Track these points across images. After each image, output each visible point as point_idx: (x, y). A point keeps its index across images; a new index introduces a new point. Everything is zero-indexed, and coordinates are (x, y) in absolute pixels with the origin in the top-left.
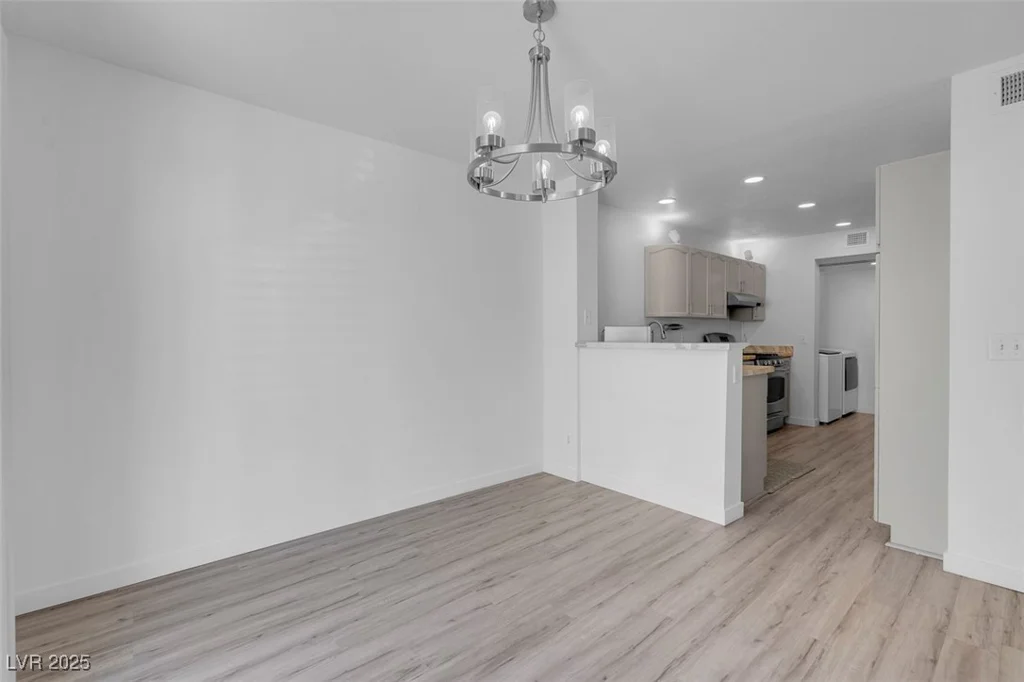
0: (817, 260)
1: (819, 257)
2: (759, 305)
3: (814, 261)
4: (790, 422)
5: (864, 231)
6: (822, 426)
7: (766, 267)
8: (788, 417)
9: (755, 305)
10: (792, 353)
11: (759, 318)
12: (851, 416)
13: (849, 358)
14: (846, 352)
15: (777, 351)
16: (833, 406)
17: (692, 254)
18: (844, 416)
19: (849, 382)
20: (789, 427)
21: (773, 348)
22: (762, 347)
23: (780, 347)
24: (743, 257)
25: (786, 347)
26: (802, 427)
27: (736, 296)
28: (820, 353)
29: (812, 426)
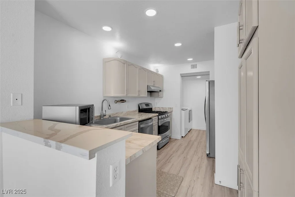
0: (181, 74)
2: (160, 91)
4: (172, 137)
5: (196, 64)
6: (183, 138)
7: (164, 76)
8: (171, 136)
9: (159, 91)
10: (173, 110)
11: (161, 96)
12: (191, 131)
13: (190, 111)
14: (189, 109)
15: (167, 109)
16: (186, 129)
17: (128, 65)
18: (189, 132)
19: (190, 119)
20: (172, 140)
21: (166, 108)
22: (162, 108)
23: (168, 108)
24: (155, 71)
25: (170, 108)
26: (176, 139)
27: (151, 87)
28: (182, 110)
29: (179, 139)
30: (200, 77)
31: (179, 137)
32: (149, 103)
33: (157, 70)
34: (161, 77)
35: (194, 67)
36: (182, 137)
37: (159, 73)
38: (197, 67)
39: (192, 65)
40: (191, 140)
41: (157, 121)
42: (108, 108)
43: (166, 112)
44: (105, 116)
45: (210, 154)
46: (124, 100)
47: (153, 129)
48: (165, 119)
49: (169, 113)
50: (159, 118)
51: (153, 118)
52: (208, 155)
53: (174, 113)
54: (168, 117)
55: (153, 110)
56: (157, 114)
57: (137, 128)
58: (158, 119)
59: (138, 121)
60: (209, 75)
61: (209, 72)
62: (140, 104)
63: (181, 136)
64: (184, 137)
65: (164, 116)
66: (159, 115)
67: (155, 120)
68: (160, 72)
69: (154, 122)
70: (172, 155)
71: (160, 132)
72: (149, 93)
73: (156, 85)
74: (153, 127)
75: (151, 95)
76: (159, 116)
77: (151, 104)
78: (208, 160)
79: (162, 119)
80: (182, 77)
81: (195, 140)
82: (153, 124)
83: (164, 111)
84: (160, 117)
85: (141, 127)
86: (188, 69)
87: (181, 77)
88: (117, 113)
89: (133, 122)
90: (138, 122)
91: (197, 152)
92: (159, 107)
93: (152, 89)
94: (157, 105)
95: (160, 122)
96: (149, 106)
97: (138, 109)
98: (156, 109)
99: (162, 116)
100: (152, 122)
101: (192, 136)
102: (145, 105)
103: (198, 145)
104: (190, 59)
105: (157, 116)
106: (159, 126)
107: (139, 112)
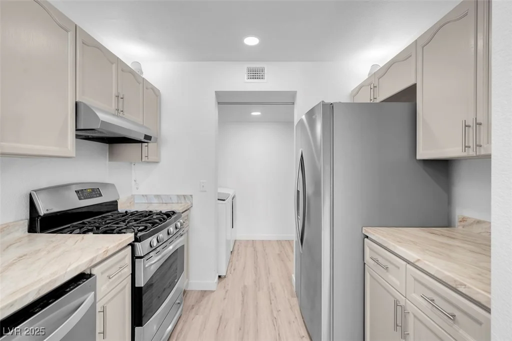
2: (147, 138)
4: (189, 288)
5: (263, 66)
6: (222, 283)
10: (192, 204)
11: (151, 158)
15: (175, 200)
22: (157, 196)
23: (178, 196)
25: (185, 196)
26: (204, 293)
27: (99, 114)
28: (218, 200)
29: (213, 289)
30: (260, 113)
31: (211, 283)
32: (105, 185)
33: (138, 67)
35: (255, 74)
36: (220, 277)
37: (144, 76)
38: (266, 77)
39: (249, 70)
40: (245, 287)
41: (128, 269)
43: (169, 215)
47: (99, 328)
50: (139, 253)
53: (195, 214)
54: (178, 231)
55: (121, 208)
58: (134, 257)
60: (293, 104)
61: (293, 94)
63: (216, 277)
64: (225, 276)
65: (162, 235)
66: (137, 240)
69: (102, 289)
72: (106, 146)
73: (127, 116)
74: (99, 316)
75: (112, 156)
76: (138, 245)
77: (112, 185)
79: (153, 254)
80: (219, 103)
81: (255, 282)
83: (165, 209)
84: (141, 248)
87: (217, 105)
92: (146, 196)
93: (101, 119)
94: (137, 189)
95: (145, 269)
96: (101, 195)
97: (25, 214)
98: (136, 202)
99: (153, 240)
100: (93, 292)
101: (244, 268)
102: (77, 192)
103: (271, 304)
104: (251, 41)
105: (130, 244)
106: (141, 288)
107: (32, 229)
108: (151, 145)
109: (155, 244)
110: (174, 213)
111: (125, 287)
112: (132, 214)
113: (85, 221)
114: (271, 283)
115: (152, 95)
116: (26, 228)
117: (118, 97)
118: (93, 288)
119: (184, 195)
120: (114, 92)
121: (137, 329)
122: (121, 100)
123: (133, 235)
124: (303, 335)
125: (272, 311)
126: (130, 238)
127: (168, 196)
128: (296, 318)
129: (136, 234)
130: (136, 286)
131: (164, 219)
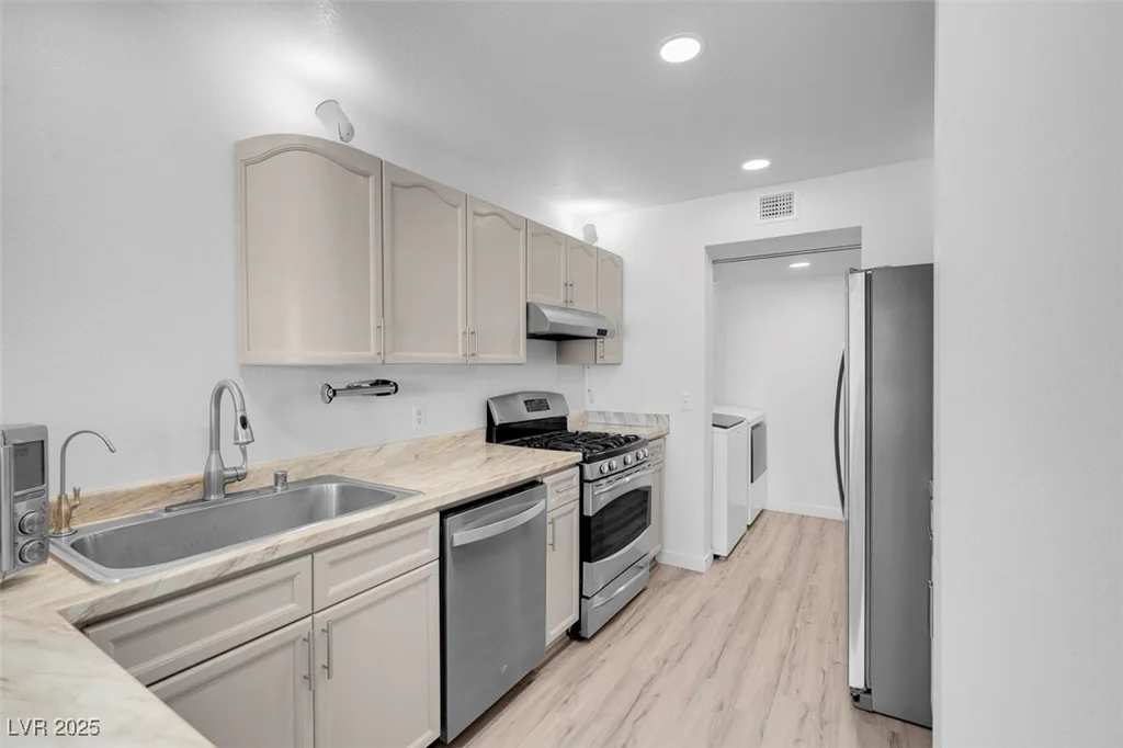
0: (708, 249)
1: (710, 244)
2: (602, 333)
3: (703, 250)
4: (664, 560)
5: (789, 191)
6: (719, 566)
7: (626, 260)
8: (660, 552)
9: (595, 335)
10: (668, 429)
11: (608, 359)
12: (760, 523)
13: (757, 425)
14: (751, 417)
15: (643, 421)
16: (734, 510)
17: (393, 185)
18: (749, 527)
19: (756, 466)
20: (662, 576)
21: (635, 417)
22: (619, 415)
23: (647, 416)
24: (580, 237)
25: (657, 417)
26: (685, 573)
27: (547, 313)
28: (714, 425)
29: (701, 571)
30: (805, 264)
31: (699, 561)
32: (553, 395)
33: (591, 231)
34: (613, 262)
35: (774, 207)
36: (716, 557)
37: (599, 244)
38: (795, 208)
39: (764, 201)
40: (758, 580)
41: (576, 492)
42: (236, 437)
43: (627, 440)
44: (239, 478)
45: (868, 691)
46: (386, 383)
47: (549, 540)
48: (627, 479)
49: (646, 442)
50: (588, 476)
51: (546, 480)
52: (856, 698)
53: (672, 443)
54: (639, 463)
55: (571, 428)
56: (577, 456)
57: (426, 551)
58: (583, 481)
59: (437, 509)
60: (858, 247)
61: (857, 231)
62: (492, 399)
63: (709, 556)
64: (727, 558)
65: (615, 462)
66: (586, 460)
67: (558, 487)
68: (608, 240)
69: (553, 501)
70: (652, 680)
71: (594, 550)
72: (553, 344)
73: (577, 306)
74: (549, 527)
75: (561, 356)
76: (586, 466)
77: (560, 397)
78: (859, 730)
79: (603, 481)
80: (714, 261)
81: (780, 577)
82: (544, 513)
83: (625, 432)
84: (591, 470)
85: (457, 543)
86: (745, 223)
87: (710, 265)
88: (341, 456)
89: (391, 519)
90: (437, 515)
91: (792, 668)
92: (604, 413)
93: (550, 320)
94: (592, 402)
95: (594, 496)
96: (548, 408)
97: (483, 423)
98: (590, 421)
99: (605, 464)
100: (544, 501)
101: (766, 555)
102: (526, 402)
103: (798, 610)
104: (756, 165)
105: (577, 464)
106: (589, 517)
107: (489, 439)
108: (607, 340)
109: (606, 470)
110: (637, 438)
111: (572, 511)
112: (584, 434)
113: (534, 437)
114: (811, 586)
115: (610, 265)
116: (484, 437)
117: (566, 285)
118: (545, 496)
119: (656, 415)
120: (563, 280)
121: (585, 563)
122: (569, 288)
123: (581, 454)
124: (840, 660)
125: (795, 620)
126: (577, 457)
127: (633, 414)
128: (837, 639)
129: (584, 454)
130: (585, 514)
131: (621, 443)
